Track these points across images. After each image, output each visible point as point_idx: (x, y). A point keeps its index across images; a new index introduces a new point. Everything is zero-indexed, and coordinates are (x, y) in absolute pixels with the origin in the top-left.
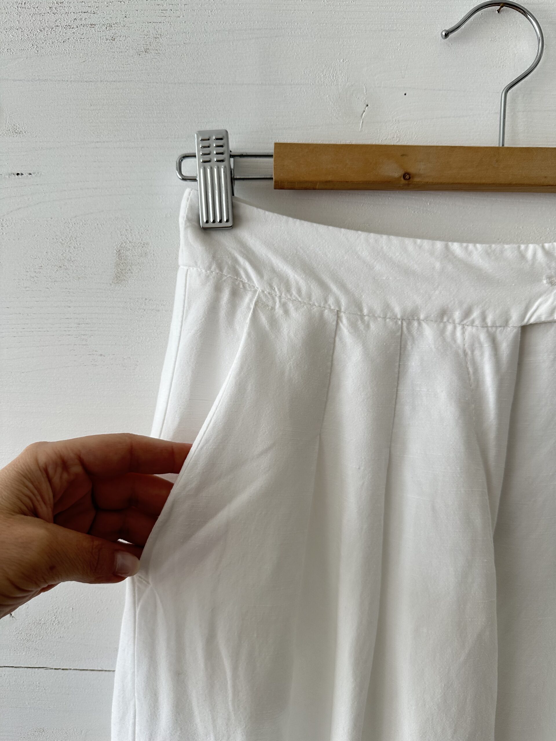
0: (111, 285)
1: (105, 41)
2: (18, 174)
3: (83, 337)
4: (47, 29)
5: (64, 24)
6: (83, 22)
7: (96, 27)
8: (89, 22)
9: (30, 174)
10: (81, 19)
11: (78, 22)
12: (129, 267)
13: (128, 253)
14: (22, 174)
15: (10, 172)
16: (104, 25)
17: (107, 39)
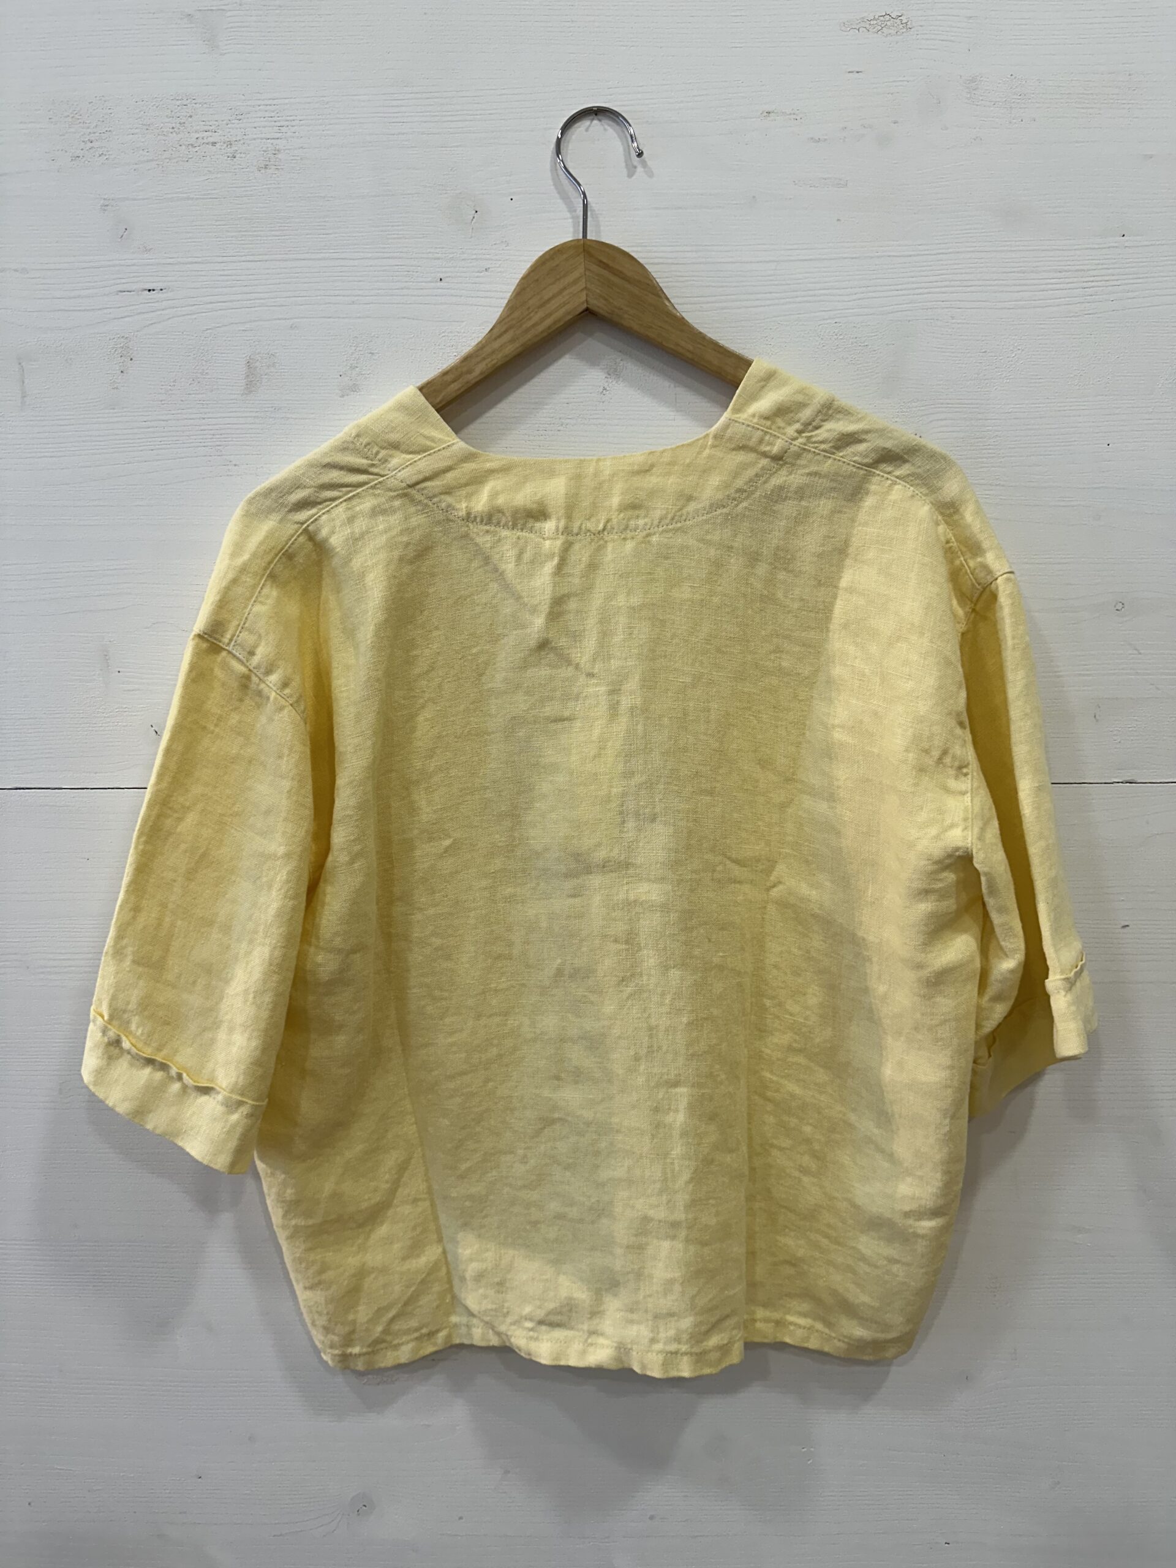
0: (242, 395)
1: (226, 158)
2: (149, 290)
5: (187, 143)
6: (205, 141)
7: (217, 145)
8: (211, 140)
9: (161, 290)
10: (203, 138)
11: (200, 140)
12: (258, 377)
13: (257, 364)
14: (154, 290)
15: (142, 288)
16: (224, 143)
17: (228, 157)
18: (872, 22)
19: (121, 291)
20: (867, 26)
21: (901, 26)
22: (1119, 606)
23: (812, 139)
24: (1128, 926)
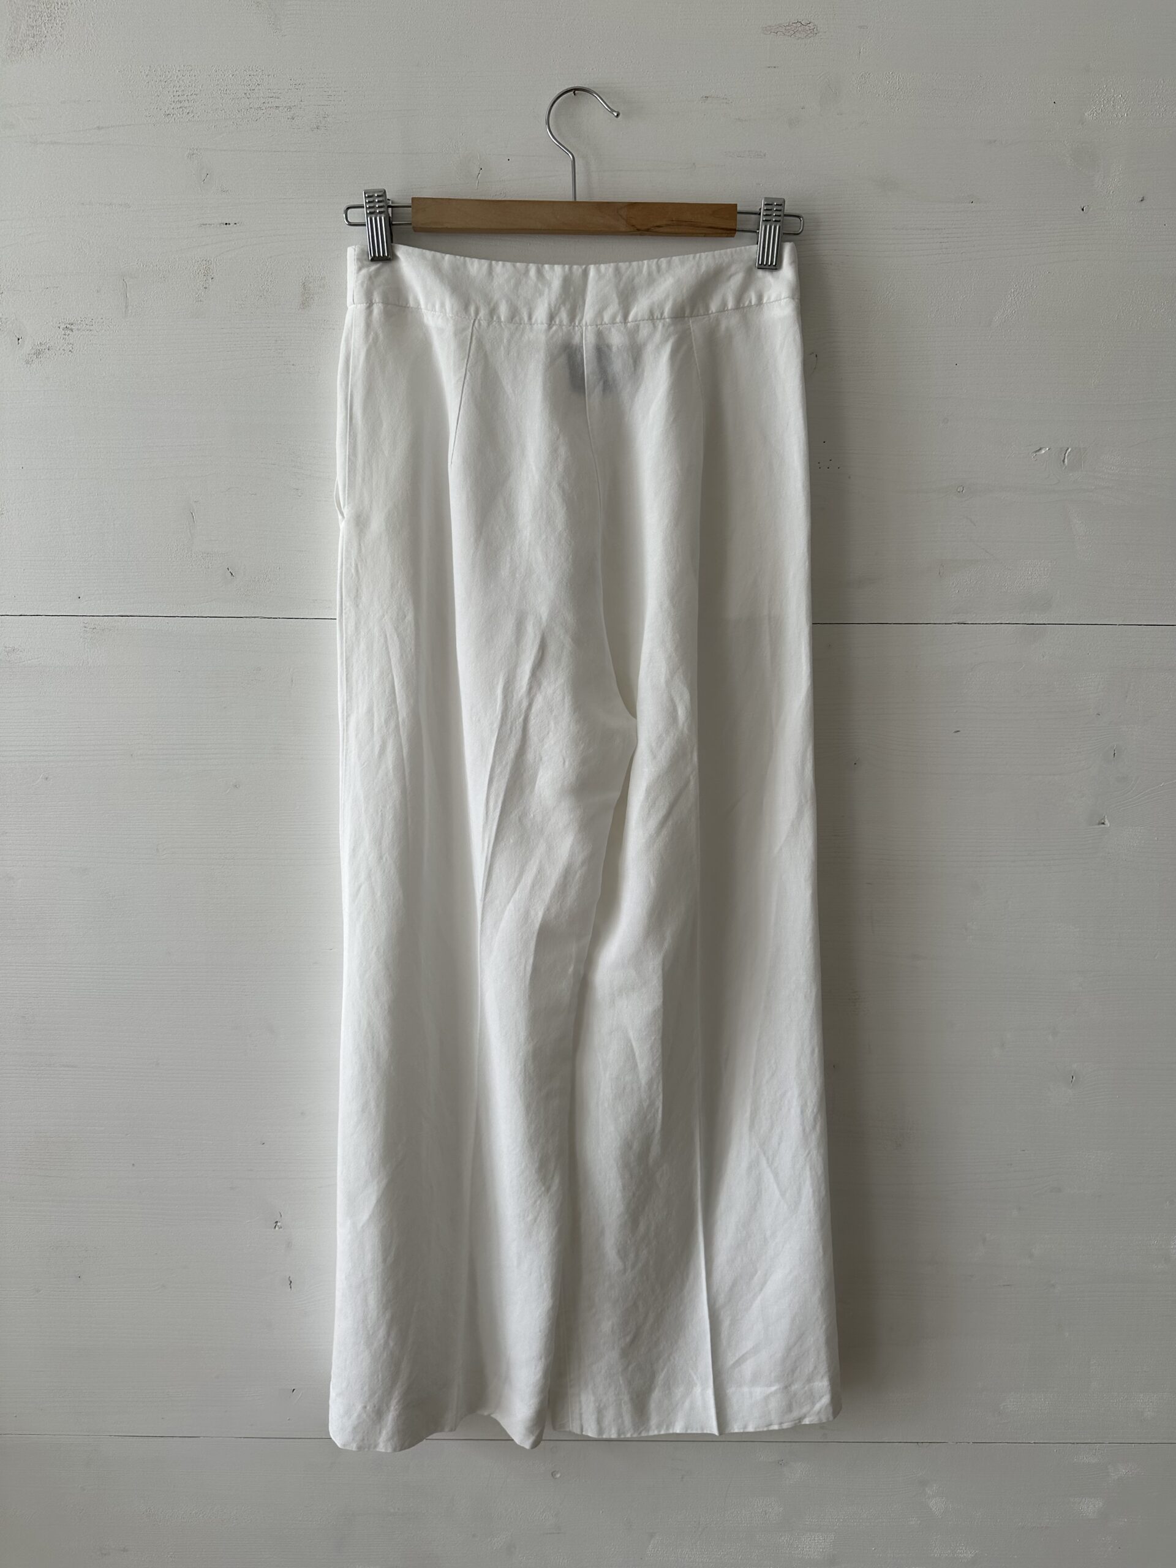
0: (299, 310)
1: (286, 119)
2: (226, 224)
3: (279, 351)
4: (243, 110)
5: (256, 106)
6: (270, 105)
7: (280, 109)
8: (274, 105)
9: (235, 224)
10: (268, 103)
11: (267, 105)
12: (312, 296)
13: (310, 285)
14: (229, 224)
15: (220, 221)
16: (285, 107)
17: (288, 119)
18: (787, 28)
19: (204, 225)
20: (784, 31)
21: (809, 32)
22: (960, 489)
23: (739, 119)
24: (958, 731)
